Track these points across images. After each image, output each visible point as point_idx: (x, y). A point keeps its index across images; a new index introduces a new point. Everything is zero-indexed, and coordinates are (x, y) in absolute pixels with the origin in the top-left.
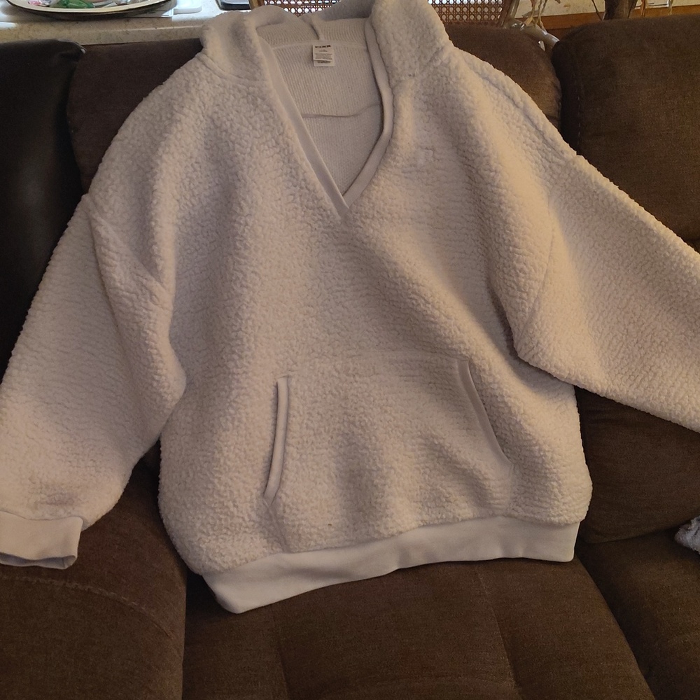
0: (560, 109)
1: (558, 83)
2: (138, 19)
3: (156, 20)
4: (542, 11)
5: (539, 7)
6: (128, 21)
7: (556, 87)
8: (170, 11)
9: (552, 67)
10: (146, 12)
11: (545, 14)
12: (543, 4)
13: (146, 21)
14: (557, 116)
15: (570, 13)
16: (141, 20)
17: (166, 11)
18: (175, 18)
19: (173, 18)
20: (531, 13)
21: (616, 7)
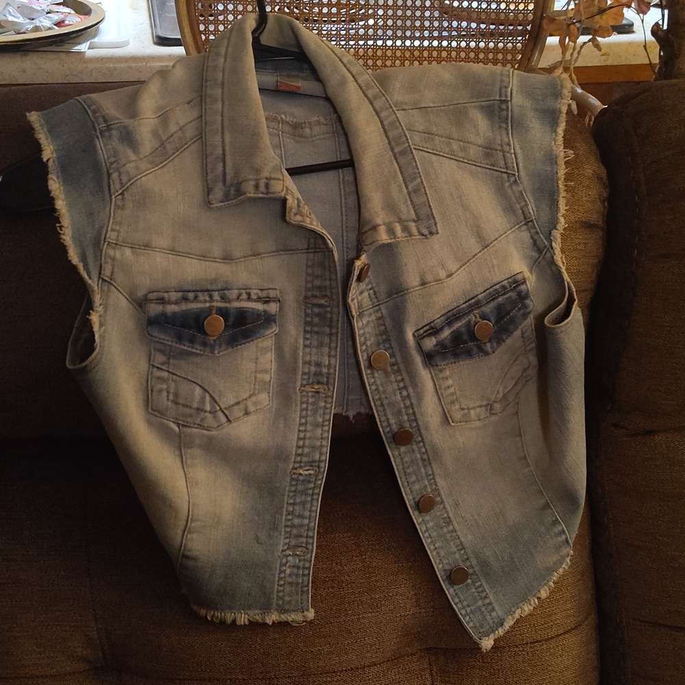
0: (606, 212)
1: (603, 172)
2: (40, 53)
3: (63, 55)
4: (576, 61)
5: (572, 55)
6: (25, 55)
7: (600, 179)
8: (84, 45)
9: (594, 147)
10: (51, 44)
11: (577, 65)
12: (576, 52)
13: (51, 56)
14: (600, 223)
15: (609, 63)
16: (44, 55)
17: (80, 44)
18: (90, 53)
19: (86, 54)
20: (561, 62)
21: (677, 58)
